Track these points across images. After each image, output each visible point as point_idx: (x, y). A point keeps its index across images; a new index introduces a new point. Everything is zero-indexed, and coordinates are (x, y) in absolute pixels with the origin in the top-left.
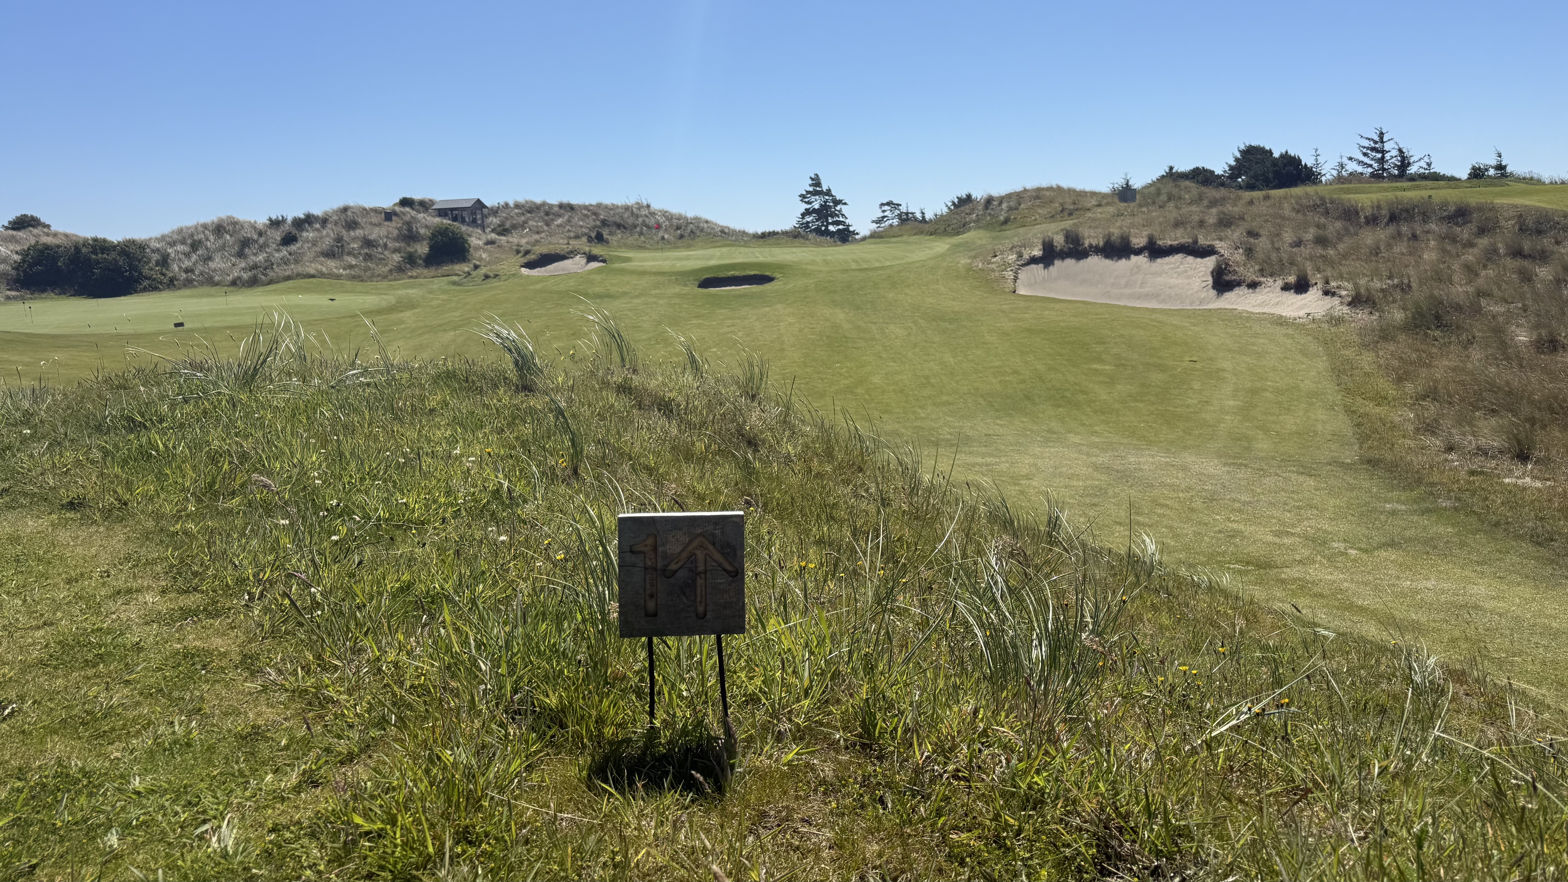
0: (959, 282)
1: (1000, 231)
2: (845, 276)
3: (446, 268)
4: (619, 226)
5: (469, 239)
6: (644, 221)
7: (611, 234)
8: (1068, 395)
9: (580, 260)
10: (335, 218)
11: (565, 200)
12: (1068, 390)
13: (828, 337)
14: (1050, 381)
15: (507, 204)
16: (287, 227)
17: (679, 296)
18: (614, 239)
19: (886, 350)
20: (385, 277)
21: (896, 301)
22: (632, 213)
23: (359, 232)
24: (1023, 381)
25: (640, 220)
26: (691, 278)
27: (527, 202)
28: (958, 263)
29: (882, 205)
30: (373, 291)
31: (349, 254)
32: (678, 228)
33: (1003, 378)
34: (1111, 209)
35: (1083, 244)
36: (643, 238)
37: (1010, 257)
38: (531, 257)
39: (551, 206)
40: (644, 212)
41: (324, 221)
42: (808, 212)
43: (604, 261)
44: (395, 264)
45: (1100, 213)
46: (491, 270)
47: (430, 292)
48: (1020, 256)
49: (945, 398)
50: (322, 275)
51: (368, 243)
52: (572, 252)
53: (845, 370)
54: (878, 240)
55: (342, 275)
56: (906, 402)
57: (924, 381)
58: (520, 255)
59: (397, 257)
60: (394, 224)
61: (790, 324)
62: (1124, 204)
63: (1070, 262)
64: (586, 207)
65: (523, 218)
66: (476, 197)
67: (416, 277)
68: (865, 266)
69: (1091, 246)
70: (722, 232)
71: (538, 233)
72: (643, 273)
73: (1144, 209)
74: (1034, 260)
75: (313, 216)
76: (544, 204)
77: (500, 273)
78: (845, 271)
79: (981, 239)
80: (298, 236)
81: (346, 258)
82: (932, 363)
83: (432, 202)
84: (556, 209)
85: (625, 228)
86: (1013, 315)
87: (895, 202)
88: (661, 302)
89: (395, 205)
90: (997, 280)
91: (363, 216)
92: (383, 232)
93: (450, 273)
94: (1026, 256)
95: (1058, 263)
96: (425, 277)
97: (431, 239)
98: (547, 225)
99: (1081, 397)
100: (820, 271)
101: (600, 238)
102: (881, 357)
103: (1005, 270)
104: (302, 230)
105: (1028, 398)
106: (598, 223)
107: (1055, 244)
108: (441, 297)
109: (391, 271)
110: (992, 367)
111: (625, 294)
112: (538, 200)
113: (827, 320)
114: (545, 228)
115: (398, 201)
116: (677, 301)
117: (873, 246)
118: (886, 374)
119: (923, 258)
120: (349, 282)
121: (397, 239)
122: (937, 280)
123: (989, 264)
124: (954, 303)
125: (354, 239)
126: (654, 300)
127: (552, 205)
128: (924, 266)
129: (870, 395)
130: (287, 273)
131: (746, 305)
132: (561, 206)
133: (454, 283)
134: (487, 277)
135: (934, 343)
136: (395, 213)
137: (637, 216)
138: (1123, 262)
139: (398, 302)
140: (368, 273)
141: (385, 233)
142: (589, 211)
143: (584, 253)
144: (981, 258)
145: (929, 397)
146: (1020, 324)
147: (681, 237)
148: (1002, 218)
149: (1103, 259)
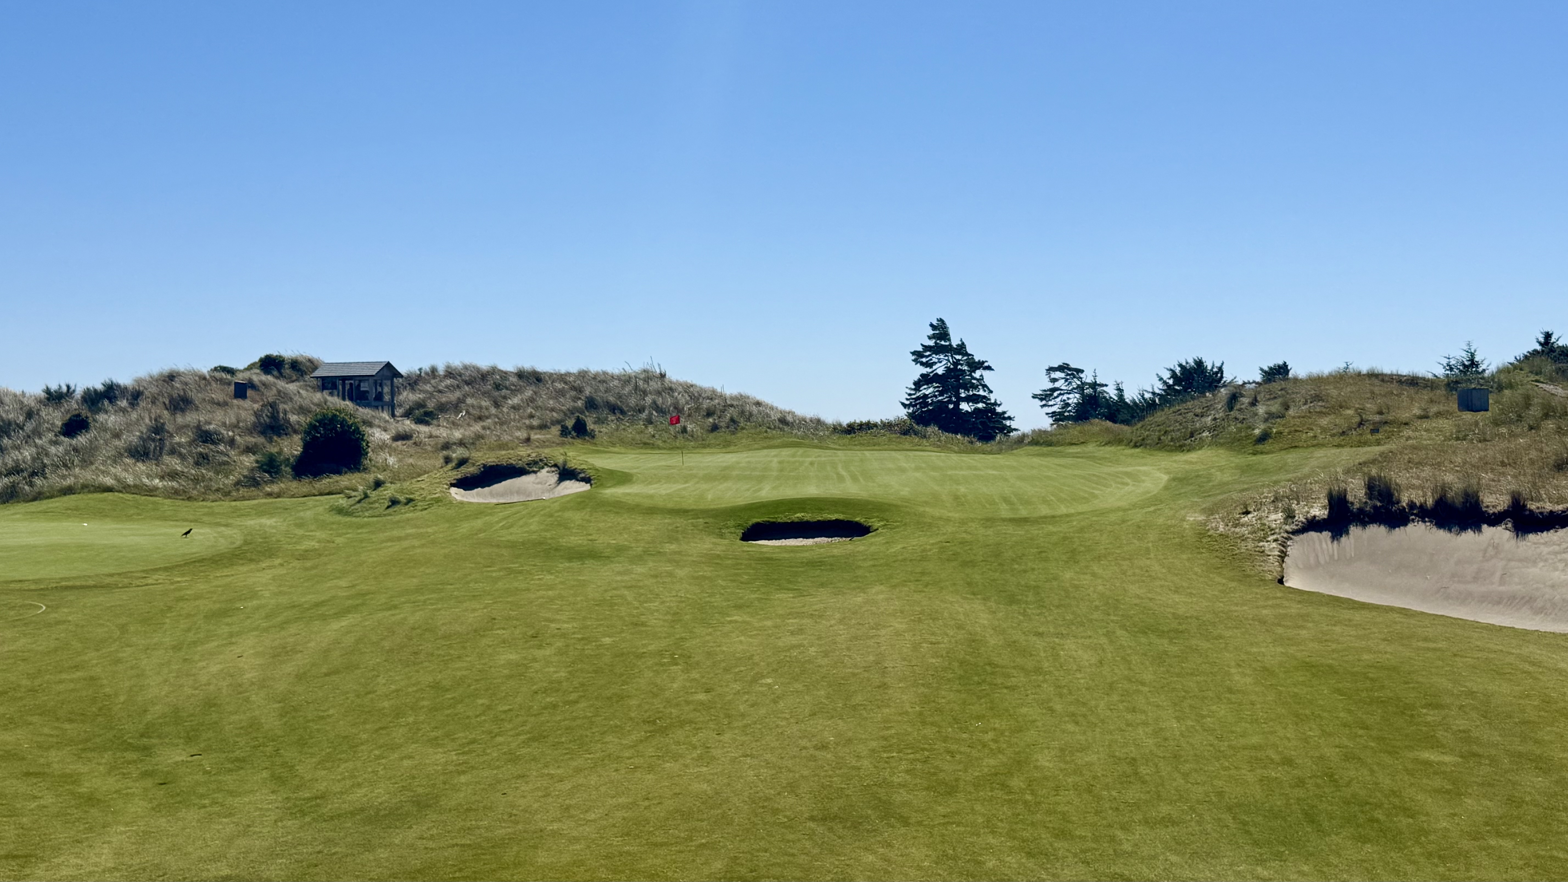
0: (1184, 556)
1: (1254, 454)
2: (990, 532)
3: (326, 482)
4: (613, 409)
5: (369, 430)
6: (654, 402)
7: (599, 421)
8: (1382, 817)
9: (547, 476)
10: (154, 390)
11: (528, 365)
12: (1379, 806)
13: (962, 663)
14: (1348, 785)
15: (434, 370)
16: (74, 405)
17: (712, 559)
18: (602, 431)
19: (1061, 696)
20: (227, 494)
21: (1077, 587)
22: (636, 387)
23: (190, 418)
24: (1300, 783)
25: (649, 400)
26: (731, 523)
27: (466, 368)
28: (1183, 520)
29: (1051, 369)
30: (205, 519)
31: (173, 452)
32: (709, 414)
33: (1265, 773)
34: (1446, 424)
35: (1398, 502)
36: (651, 430)
37: (1273, 517)
38: (469, 470)
39: (505, 375)
40: (654, 385)
41: (135, 396)
42: (924, 380)
43: (587, 480)
44: (246, 473)
45: (1427, 430)
46: (402, 491)
47: (300, 525)
48: (1290, 515)
49: (1165, 809)
50: (126, 488)
51: (205, 437)
52: (535, 463)
53: (990, 735)
54: (1045, 449)
55: (156, 488)
56: (1097, 813)
57: (1129, 770)
58: (450, 466)
59: (248, 461)
60: (247, 403)
61: (898, 634)
62: (1468, 416)
63: (1377, 531)
64: (562, 378)
65: (458, 394)
66: (384, 359)
67: (279, 496)
68: (1024, 513)
69: (1412, 505)
70: (783, 421)
71: (480, 418)
72: (651, 511)
73: (1503, 430)
74: (1313, 525)
75: (118, 386)
76: (494, 371)
77: (416, 496)
78: (989, 521)
79: (1221, 469)
80: (90, 420)
81: (167, 459)
82: (1140, 731)
83: (313, 365)
84: (514, 379)
85: (622, 412)
86: (1280, 630)
87: (1073, 366)
88: (681, 573)
89: (250, 368)
90: (1250, 557)
91: (200, 389)
92: (230, 417)
93: (333, 488)
94: (1300, 518)
95: (1355, 531)
96: (293, 496)
97: (308, 433)
98: (497, 405)
99: (1404, 822)
100: (948, 520)
101: (580, 429)
102: (1051, 710)
103: (1264, 539)
104: (99, 411)
105: (1311, 818)
106: (580, 403)
107: (1350, 498)
108: (319, 534)
109: (238, 483)
110: (1245, 748)
111: (620, 550)
112: (484, 363)
113: (960, 627)
114: (493, 411)
115: (256, 359)
116: (707, 571)
117: (1036, 461)
118: (1062, 750)
119: (1123, 504)
120: (168, 501)
121: (250, 431)
122: (1148, 549)
123: (1236, 526)
124: (1177, 598)
125: (181, 429)
126: (669, 568)
127: (506, 373)
128: (1124, 521)
129: (1033, 793)
130: (70, 481)
131: (822, 585)
132: (521, 375)
133: (340, 511)
134: (394, 502)
135: (1143, 684)
136: (251, 385)
137: (645, 393)
138: (1469, 536)
139: (246, 543)
140: (201, 487)
141: (234, 420)
142: (565, 383)
143: (555, 465)
144: (1223, 513)
145: (1137, 805)
146: (1292, 650)
147: (715, 428)
148: (1257, 432)
149: (1434, 529)
